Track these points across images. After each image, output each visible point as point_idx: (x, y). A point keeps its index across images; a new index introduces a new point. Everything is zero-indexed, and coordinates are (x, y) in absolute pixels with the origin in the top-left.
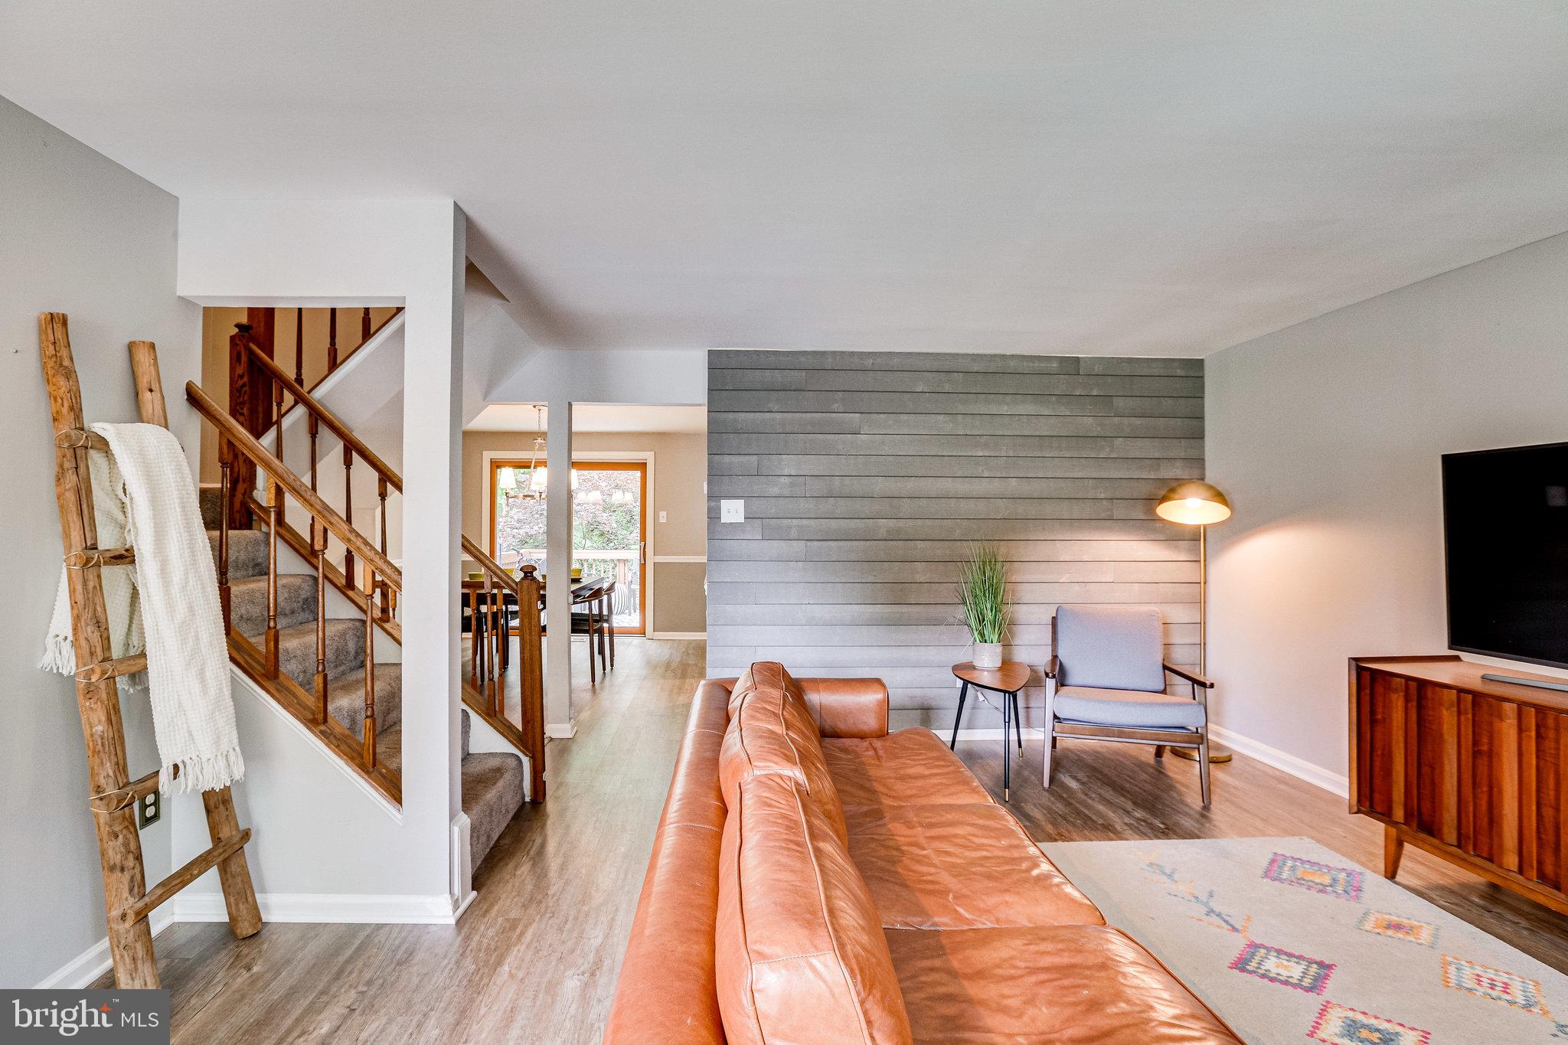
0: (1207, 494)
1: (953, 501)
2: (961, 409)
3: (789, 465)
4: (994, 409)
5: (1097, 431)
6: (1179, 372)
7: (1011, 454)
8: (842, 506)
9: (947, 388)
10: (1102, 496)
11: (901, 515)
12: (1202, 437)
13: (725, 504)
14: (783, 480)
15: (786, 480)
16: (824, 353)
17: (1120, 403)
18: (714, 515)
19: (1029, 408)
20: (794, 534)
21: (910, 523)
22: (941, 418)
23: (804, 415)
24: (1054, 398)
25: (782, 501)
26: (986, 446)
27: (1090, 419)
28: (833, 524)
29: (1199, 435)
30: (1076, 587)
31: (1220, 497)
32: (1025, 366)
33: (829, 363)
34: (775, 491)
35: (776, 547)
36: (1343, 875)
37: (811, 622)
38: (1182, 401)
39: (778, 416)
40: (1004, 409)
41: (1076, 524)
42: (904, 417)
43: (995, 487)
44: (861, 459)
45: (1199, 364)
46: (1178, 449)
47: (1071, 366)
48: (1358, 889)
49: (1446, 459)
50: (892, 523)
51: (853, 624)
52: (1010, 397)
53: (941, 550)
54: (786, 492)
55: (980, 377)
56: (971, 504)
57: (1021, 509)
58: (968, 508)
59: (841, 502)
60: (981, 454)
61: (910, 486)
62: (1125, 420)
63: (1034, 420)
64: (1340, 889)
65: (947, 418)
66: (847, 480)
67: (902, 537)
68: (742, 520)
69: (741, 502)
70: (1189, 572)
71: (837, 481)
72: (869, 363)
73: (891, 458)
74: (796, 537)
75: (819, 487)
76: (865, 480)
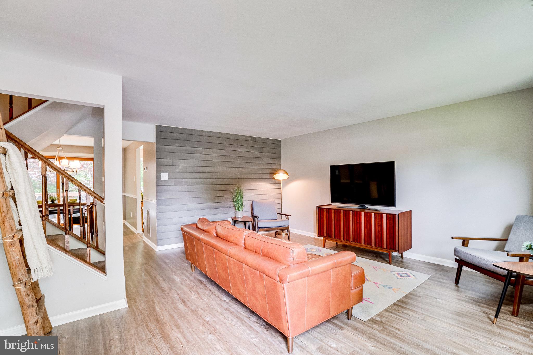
0: (284, 172)
2: (228, 148)
3: (182, 163)
4: (236, 149)
5: (259, 156)
6: (276, 143)
9: (225, 143)
10: (260, 173)
11: (213, 178)
12: (281, 159)
13: (162, 174)
14: (180, 167)
15: (181, 167)
16: (192, 130)
17: (264, 149)
18: (159, 178)
19: (244, 149)
20: (183, 183)
21: (216, 180)
22: (223, 151)
23: (186, 148)
24: (250, 147)
26: (234, 159)
27: (258, 153)
29: (280, 158)
30: (255, 196)
31: (286, 173)
32: (244, 138)
33: (193, 133)
34: (178, 170)
35: (178, 188)
36: (317, 249)
37: (189, 210)
38: (277, 150)
39: (179, 148)
40: (238, 149)
41: (255, 180)
42: (214, 150)
43: (236, 170)
44: (202, 161)
45: (279, 141)
46: (276, 162)
47: (254, 139)
48: (320, 250)
49: (331, 166)
50: (211, 180)
51: (201, 209)
53: (223, 187)
54: (181, 171)
55: (233, 140)
57: (243, 176)
58: (230, 176)
59: (196, 174)
60: (233, 161)
61: (216, 169)
62: (265, 154)
64: (318, 251)
65: (225, 151)
66: (198, 168)
67: (214, 184)
68: (168, 179)
69: (167, 174)
70: (278, 191)
71: (196, 168)
72: (204, 134)
73: (210, 162)
74: (184, 184)
75: (191, 169)
76: (203, 168)
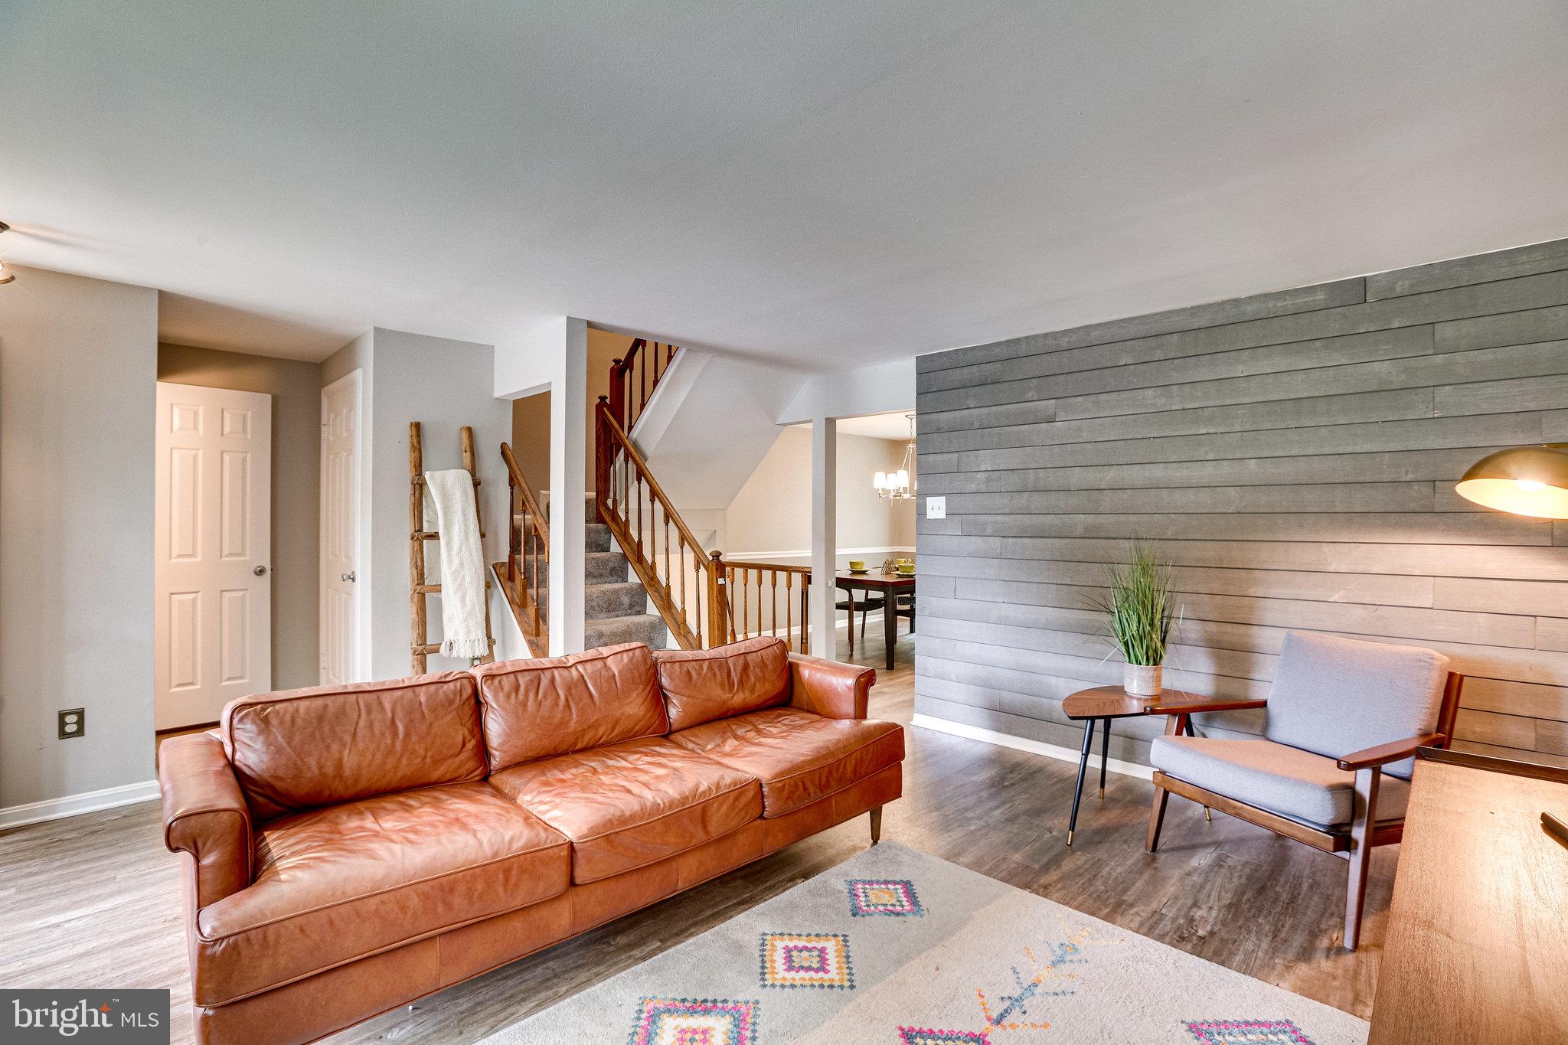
1: (1165, 492)
2: (1177, 377)
3: (986, 460)
4: (1224, 372)
5: (1400, 380)
7: (1248, 427)
8: (1037, 501)
9: (1158, 355)
11: (1100, 509)
13: (931, 501)
14: (979, 475)
15: (983, 476)
16: (1017, 341)
17: (1445, 332)
18: (921, 511)
19: (1280, 362)
20: (989, 530)
21: (1112, 518)
22: (1150, 392)
23: (999, 407)
24: (1318, 344)
25: (979, 497)
26: (1212, 420)
27: (1386, 364)
28: (1026, 520)
30: (1359, 610)
32: (1272, 307)
33: (1023, 349)
34: (973, 487)
35: (974, 543)
37: (1003, 621)
39: (976, 412)
40: (1240, 370)
42: (1104, 397)
43: (1226, 471)
44: (1056, 449)
47: (1352, 292)
50: (1090, 519)
51: (1048, 627)
52: (1247, 353)
54: (983, 488)
55: (1202, 334)
56: (1190, 495)
57: (1263, 500)
58: (1185, 499)
59: (1036, 496)
60: (1204, 431)
61: (1110, 476)
62: (1460, 357)
63: (1285, 378)
65: (1159, 391)
66: (1041, 473)
67: (1103, 534)
68: (943, 516)
69: (943, 499)
71: (1031, 474)
72: (1064, 342)
73: (1089, 446)
74: (991, 533)
75: (1014, 481)
76: (1061, 472)
